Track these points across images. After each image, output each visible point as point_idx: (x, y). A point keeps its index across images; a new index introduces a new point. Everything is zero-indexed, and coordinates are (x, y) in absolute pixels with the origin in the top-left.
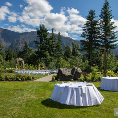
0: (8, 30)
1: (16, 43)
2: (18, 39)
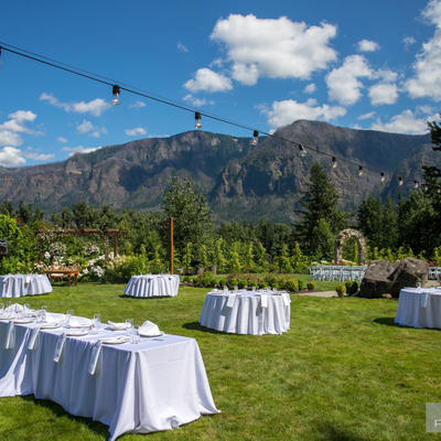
0: (378, 133)
1: (409, 172)
2: (414, 158)
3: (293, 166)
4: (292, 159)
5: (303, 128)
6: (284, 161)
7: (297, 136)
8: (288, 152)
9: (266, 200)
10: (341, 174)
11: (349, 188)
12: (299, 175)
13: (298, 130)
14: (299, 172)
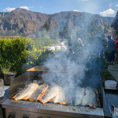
0: (40, 13)
3: (18, 21)
4: (17, 20)
5: (20, 11)
6: (15, 20)
7: (18, 13)
8: (16, 17)
9: (10, 31)
10: (31, 24)
11: (33, 28)
12: (19, 24)
13: (18, 11)
14: (19, 23)
